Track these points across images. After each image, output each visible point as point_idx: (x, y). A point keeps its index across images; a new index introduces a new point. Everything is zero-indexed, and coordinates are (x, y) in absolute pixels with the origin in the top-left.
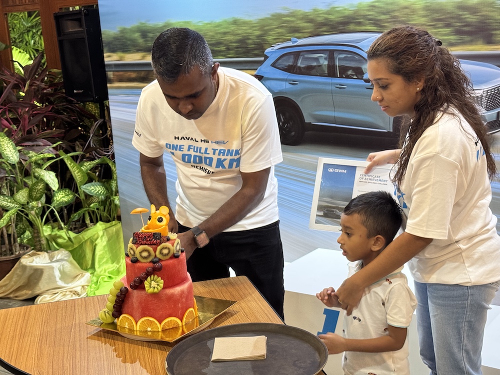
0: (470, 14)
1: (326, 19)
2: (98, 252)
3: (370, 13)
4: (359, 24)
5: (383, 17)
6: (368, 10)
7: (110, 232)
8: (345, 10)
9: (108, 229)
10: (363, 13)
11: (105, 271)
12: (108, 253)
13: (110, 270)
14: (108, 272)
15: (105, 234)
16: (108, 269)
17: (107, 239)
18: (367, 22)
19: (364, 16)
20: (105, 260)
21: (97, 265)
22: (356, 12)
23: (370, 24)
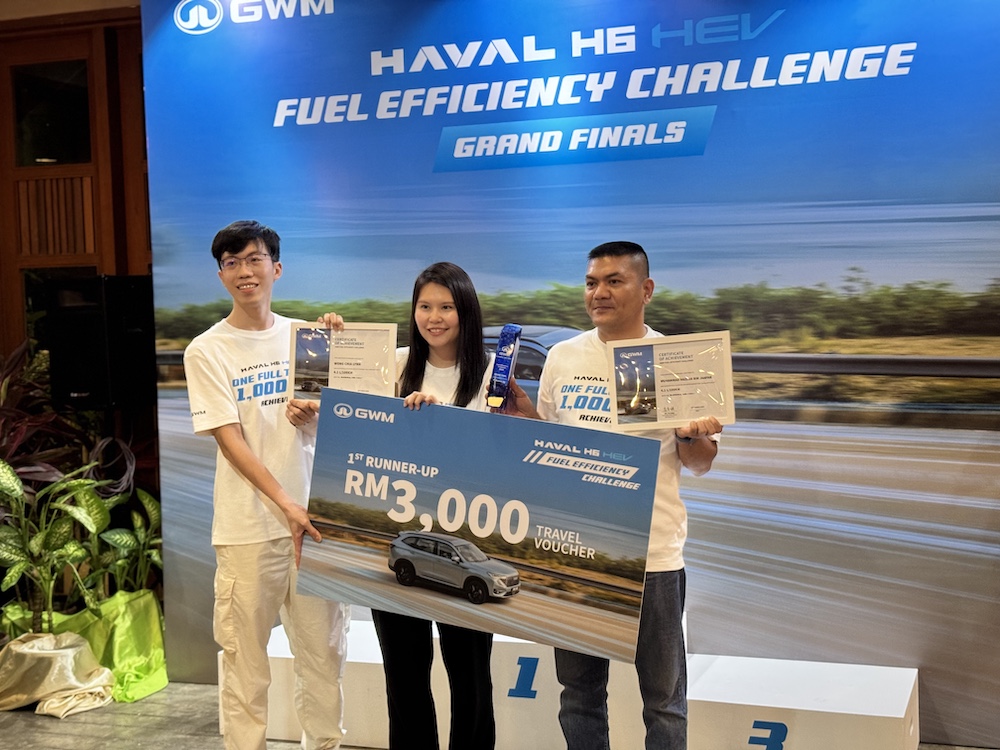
0: (668, 311)
1: (495, 307)
2: (118, 639)
3: (552, 303)
4: (538, 315)
5: (567, 309)
6: (549, 300)
7: (136, 606)
8: (520, 297)
9: (133, 603)
10: (541, 302)
11: (130, 667)
12: (132, 638)
13: (138, 665)
14: (136, 668)
15: (129, 610)
16: (134, 663)
17: (131, 617)
18: (548, 313)
19: (544, 307)
20: (128, 650)
21: (116, 659)
22: (533, 301)
23: (551, 316)
